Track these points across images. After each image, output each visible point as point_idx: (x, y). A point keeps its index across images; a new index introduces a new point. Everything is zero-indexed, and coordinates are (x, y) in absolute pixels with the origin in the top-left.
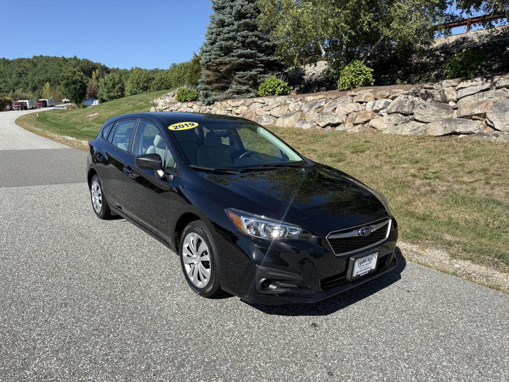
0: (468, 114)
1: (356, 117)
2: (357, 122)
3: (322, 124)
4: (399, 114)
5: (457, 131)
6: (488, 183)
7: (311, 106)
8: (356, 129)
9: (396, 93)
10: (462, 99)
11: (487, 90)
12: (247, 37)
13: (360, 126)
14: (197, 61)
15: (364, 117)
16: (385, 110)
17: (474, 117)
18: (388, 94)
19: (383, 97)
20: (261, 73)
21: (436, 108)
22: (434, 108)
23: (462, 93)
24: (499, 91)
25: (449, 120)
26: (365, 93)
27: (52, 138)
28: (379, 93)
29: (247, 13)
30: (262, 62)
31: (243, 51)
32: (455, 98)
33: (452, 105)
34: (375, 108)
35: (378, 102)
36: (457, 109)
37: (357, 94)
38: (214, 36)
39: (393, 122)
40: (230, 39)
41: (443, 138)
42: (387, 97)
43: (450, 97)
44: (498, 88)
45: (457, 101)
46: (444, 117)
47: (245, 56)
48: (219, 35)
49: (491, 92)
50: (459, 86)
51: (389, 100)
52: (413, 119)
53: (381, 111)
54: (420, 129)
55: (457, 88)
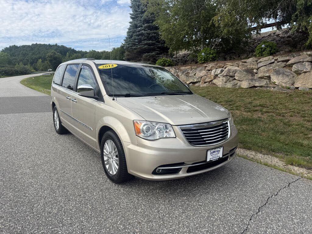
0: (262, 76)
1: (206, 78)
2: (206, 81)
3: (188, 82)
4: (228, 77)
5: (256, 85)
7: (183, 72)
8: (205, 85)
9: (227, 65)
10: (260, 68)
12: (149, 34)
13: (207, 83)
14: (122, 47)
15: (210, 78)
16: (221, 75)
17: (265, 78)
18: (223, 65)
19: (220, 67)
20: (158, 54)
21: (246, 73)
23: (260, 65)
24: (278, 63)
25: (252, 80)
26: (210, 65)
28: (219, 65)
29: (150, 20)
30: (158, 47)
31: (147, 42)
32: (256, 67)
33: (255, 71)
34: (216, 73)
35: (217, 70)
36: (257, 73)
37: (207, 65)
38: (131, 34)
39: (224, 81)
40: (140, 35)
41: (248, 89)
42: (223, 67)
43: (254, 67)
44: (278, 62)
45: (257, 69)
46: (250, 78)
47: (149, 45)
48: (134, 33)
49: (274, 64)
50: (259, 61)
51: (223, 69)
52: (235, 79)
53: (219, 75)
54: (238, 85)
55: (258, 62)
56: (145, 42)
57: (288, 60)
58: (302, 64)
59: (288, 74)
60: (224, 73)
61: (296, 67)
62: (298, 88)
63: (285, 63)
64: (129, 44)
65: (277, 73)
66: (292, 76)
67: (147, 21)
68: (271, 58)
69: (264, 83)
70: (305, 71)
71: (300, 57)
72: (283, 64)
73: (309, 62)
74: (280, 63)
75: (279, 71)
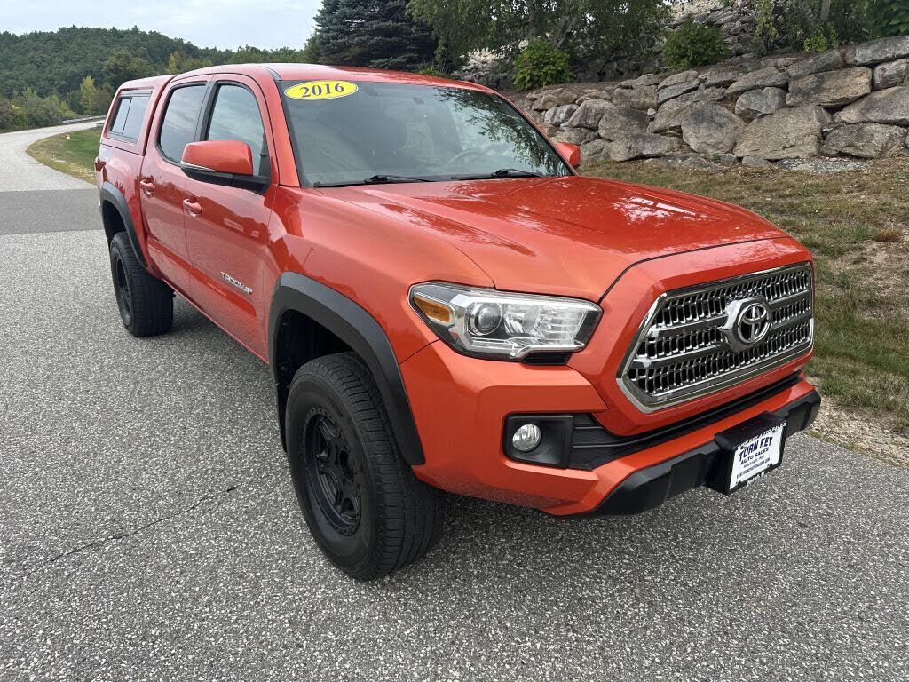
0: (664, 126)
4: (583, 129)
5: (645, 153)
9: (584, 94)
10: (664, 105)
11: (695, 89)
16: (567, 123)
17: (668, 132)
18: (575, 96)
19: (566, 101)
20: (413, 60)
21: (625, 118)
23: (664, 95)
24: (706, 92)
25: (636, 138)
26: (544, 96)
27: (77, 175)
31: (381, 24)
32: (655, 102)
33: (650, 114)
34: (556, 120)
35: (559, 109)
36: (653, 119)
37: (538, 96)
41: (627, 164)
42: (574, 102)
43: (648, 100)
44: (707, 87)
45: (657, 109)
46: (635, 132)
47: (386, 33)
49: (697, 93)
50: (662, 84)
51: (574, 107)
52: (598, 136)
53: (562, 125)
54: (603, 152)
55: (659, 87)
56: (374, 26)
57: (731, 82)
58: (759, 93)
59: (722, 120)
60: (575, 119)
61: (743, 101)
62: (740, 159)
63: (723, 90)
64: (328, 31)
65: (699, 118)
66: (731, 126)
68: (690, 77)
69: (663, 145)
70: (763, 111)
71: (760, 74)
72: (718, 93)
73: (777, 87)
74: (710, 89)
75: (703, 113)
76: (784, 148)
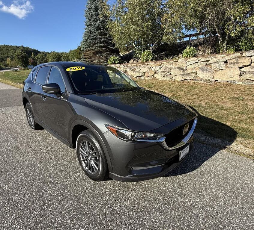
0: (191, 72)
1: (149, 73)
2: (149, 75)
3: (135, 76)
4: (165, 72)
5: (187, 79)
6: (198, 99)
7: (130, 68)
8: (149, 78)
9: (164, 63)
10: (188, 66)
11: (197, 62)
12: (102, 39)
13: (150, 77)
14: (80, 48)
15: (151, 73)
16: (160, 70)
17: (193, 73)
18: (161, 64)
19: (158, 65)
20: (108, 54)
22: (178, 69)
23: (188, 64)
25: (184, 75)
26: (151, 63)
27: (10, 84)
28: (157, 63)
29: (101, 28)
30: (109, 49)
31: (100, 44)
32: (186, 66)
34: (156, 70)
35: (157, 67)
36: (186, 70)
37: (148, 64)
38: (87, 38)
39: (163, 75)
40: (94, 39)
41: (182, 82)
42: (160, 65)
43: (184, 65)
46: (182, 73)
47: (101, 47)
48: (89, 37)
49: (198, 63)
51: (161, 67)
52: (170, 74)
53: (158, 71)
54: (173, 78)
55: (186, 62)
56: (98, 45)
57: (208, 61)
58: (219, 64)
59: (210, 70)
60: (162, 70)
61: (214, 66)
62: (217, 81)
63: (206, 63)
64: (85, 46)
66: (212, 72)
67: (98, 28)
68: (195, 59)
69: (192, 77)
70: (221, 68)
71: (217, 59)
73: (223, 62)
74: (202, 62)
75: (203, 68)
76: (230, 78)
